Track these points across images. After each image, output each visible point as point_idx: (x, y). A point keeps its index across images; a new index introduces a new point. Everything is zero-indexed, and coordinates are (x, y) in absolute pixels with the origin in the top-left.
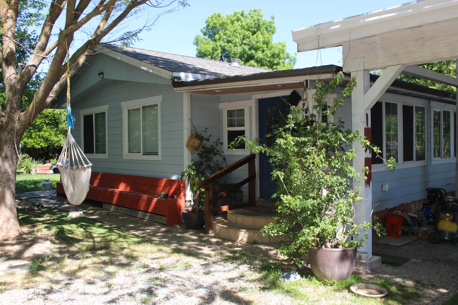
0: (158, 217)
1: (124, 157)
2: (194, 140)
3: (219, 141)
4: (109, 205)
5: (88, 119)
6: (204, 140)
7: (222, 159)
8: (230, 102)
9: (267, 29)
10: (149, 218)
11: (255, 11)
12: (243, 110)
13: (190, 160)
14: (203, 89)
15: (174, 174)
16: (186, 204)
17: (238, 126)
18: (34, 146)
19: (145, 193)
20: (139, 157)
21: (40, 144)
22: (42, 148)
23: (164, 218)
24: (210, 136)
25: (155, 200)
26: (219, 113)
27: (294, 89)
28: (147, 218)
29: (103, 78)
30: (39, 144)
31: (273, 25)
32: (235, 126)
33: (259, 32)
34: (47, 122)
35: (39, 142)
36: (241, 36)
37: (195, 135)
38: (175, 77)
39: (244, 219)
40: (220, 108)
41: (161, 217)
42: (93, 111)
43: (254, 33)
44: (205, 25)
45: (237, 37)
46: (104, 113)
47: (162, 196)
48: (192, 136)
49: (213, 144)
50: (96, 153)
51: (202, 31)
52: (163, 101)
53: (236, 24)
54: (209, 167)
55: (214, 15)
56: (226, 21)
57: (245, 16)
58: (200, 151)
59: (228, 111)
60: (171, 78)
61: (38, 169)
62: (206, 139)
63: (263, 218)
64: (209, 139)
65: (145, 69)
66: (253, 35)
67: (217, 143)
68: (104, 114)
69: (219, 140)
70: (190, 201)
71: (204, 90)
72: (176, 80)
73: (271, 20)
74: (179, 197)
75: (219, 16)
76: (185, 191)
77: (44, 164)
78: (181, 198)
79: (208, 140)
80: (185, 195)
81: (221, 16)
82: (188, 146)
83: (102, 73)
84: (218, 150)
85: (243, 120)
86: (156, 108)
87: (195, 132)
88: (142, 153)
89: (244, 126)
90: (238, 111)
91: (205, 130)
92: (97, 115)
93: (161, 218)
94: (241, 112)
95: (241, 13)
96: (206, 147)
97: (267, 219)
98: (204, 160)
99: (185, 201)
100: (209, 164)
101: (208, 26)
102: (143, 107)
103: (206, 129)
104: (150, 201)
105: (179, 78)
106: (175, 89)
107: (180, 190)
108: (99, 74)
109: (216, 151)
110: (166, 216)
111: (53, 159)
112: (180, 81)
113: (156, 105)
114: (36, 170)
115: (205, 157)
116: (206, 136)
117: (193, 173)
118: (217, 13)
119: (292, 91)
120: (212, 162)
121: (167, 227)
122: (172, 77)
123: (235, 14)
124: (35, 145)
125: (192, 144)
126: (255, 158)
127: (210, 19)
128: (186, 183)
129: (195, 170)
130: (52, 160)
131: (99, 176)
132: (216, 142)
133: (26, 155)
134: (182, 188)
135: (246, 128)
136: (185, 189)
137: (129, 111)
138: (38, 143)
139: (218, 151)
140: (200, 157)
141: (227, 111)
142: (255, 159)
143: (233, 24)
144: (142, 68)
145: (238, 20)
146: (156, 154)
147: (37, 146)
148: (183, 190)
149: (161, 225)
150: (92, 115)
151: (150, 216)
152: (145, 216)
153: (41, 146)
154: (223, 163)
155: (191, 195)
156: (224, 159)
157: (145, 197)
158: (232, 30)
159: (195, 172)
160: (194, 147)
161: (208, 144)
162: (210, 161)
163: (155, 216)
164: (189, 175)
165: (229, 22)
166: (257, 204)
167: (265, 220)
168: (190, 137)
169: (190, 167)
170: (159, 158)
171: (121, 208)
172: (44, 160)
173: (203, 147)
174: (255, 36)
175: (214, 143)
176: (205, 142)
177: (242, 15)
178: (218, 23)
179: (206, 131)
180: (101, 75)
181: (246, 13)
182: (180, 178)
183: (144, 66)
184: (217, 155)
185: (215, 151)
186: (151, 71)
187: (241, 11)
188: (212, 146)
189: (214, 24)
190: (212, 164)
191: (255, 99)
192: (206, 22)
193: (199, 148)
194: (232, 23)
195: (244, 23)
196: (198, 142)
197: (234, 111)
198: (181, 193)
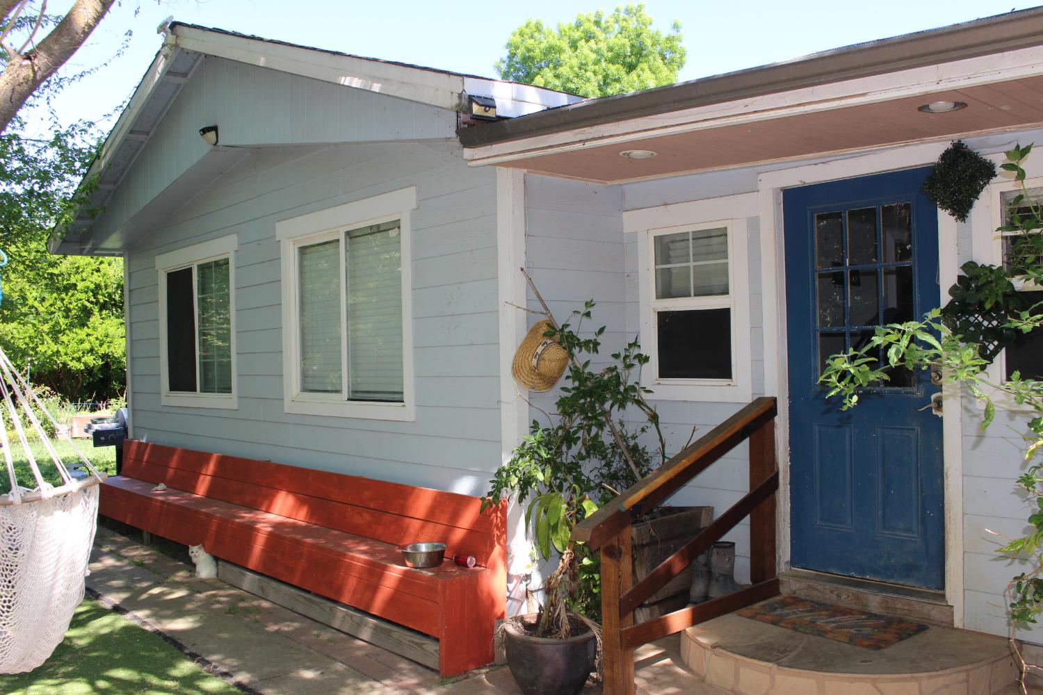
0: (407, 637)
1: (288, 407)
2: (539, 350)
3: (635, 351)
4: (236, 570)
5: (179, 282)
6: (577, 348)
7: (647, 417)
8: (665, 204)
9: (664, 58)
10: (373, 635)
11: (628, 12)
12: (723, 233)
13: (527, 425)
14: (583, 141)
15: (463, 472)
16: (511, 586)
17: (699, 294)
18: (65, 364)
19: (360, 534)
20: (336, 405)
21: (83, 360)
22: (89, 370)
23: (431, 647)
24: (601, 331)
25: (396, 571)
26: (622, 247)
27: (956, 137)
28: (366, 634)
29: (215, 144)
30: (79, 360)
31: (680, 45)
32: (687, 295)
33: (645, 66)
34: (102, 301)
35: (80, 353)
36: (600, 77)
37: (545, 329)
38: (471, 99)
39: (773, 679)
40: (626, 231)
41: (417, 639)
42: (191, 256)
43: (631, 68)
44: (505, 54)
45: (588, 80)
46: (226, 262)
47: (421, 560)
48: (533, 332)
49: (613, 362)
50: (201, 391)
51: (498, 68)
52: (418, 208)
53: (585, 48)
54: (594, 447)
55: (527, 26)
56: (558, 42)
57: (603, 24)
58: (563, 389)
59: (659, 240)
60: (456, 101)
61: (75, 425)
62: (587, 342)
63: (861, 680)
64: (596, 344)
65: (356, 83)
66: (628, 73)
67: (626, 357)
68: (222, 265)
69: (635, 344)
70: (528, 577)
71: (588, 145)
72: (476, 109)
73: (673, 33)
74: (486, 562)
75: (539, 28)
76: (505, 542)
77: (95, 410)
78: (493, 568)
79: (593, 346)
80: (506, 555)
81: (545, 28)
82: (516, 371)
83: (215, 129)
84: (630, 383)
85: (725, 270)
86: (393, 233)
87: (544, 318)
88: (345, 395)
89: (725, 292)
90: (704, 236)
91: (583, 310)
92: (204, 268)
93: (417, 644)
94: (713, 242)
95: (593, 19)
96: (590, 374)
97: (881, 686)
98: (578, 420)
99: (509, 578)
100: (597, 435)
101: (512, 56)
102: (350, 235)
103: (589, 304)
104: (375, 573)
105: (489, 103)
106: (468, 153)
107: (491, 536)
108: (205, 131)
109: (626, 390)
110: (437, 640)
111: (116, 397)
112: (491, 114)
113: (396, 224)
114: (71, 430)
115: (583, 411)
116: (585, 331)
117: (540, 477)
118: (534, 22)
119: (948, 145)
120: (607, 429)
121: (442, 683)
122: (460, 96)
123: (579, 25)
124: (69, 363)
125: (534, 361)
126: (776, 414)
127: (518, 39)
128: (509, 511)
129: (547, 461)
130: (113, 401)
131: (211, 467)
132: (623, 355)
133: (44, 388)
134: (498, 529)
135: (736, 302)
136: (505, 532)
137: (303, 250)
138: (76, 355)
139: (633, 388)
140: (564, 413)
141: (655, 237)
142: (777, 419)
143: (576, 48)
144: (346, 81)
145: (589, 37)
146: (395, 397)
147: (74, 365)
148: (499, 538)
149: (420, 669)
150: (189, 271)
151: (376, 628)
152: (359, 625)
153: (85, 364)
154: (643, 430)
155: (531, 555)
156: (654, 418)
157: (359, 554)
158: (575, 62)
159: (549, 471)
160: (539, 374)
161: (598, 364)
162: (601, 426)
163: (397, 632)
164: (526, 483)
165: (564, 44)
166: (784, 590)
167: (869, 686)
168: (527, 338)
169: (526, 451)
170: (405, 412)
171: (274, 584)
172: (94, 402)
173: (577, 374)
174: (634, 74)
175: (616, 356)
176: (581, 356)
177: (597, 23)
178: (538, 46)
179: (588, 314)
180: (212, 135)
181: (606, 18)
182: (490, 494)
183: (353, 74)
184: (629, 405)
185: (622, 389)
186: (376, 88)
187: (593, 13)
188: (611, 370)
189: (529, 50)
190: (607, 438)
191: (773, 189)
192: (509, 45)
193: (560, 375)
194: (574, 45)
195: (603, 46)
196: (555, 354)
197: (683, 238)
198: (492, 547)
